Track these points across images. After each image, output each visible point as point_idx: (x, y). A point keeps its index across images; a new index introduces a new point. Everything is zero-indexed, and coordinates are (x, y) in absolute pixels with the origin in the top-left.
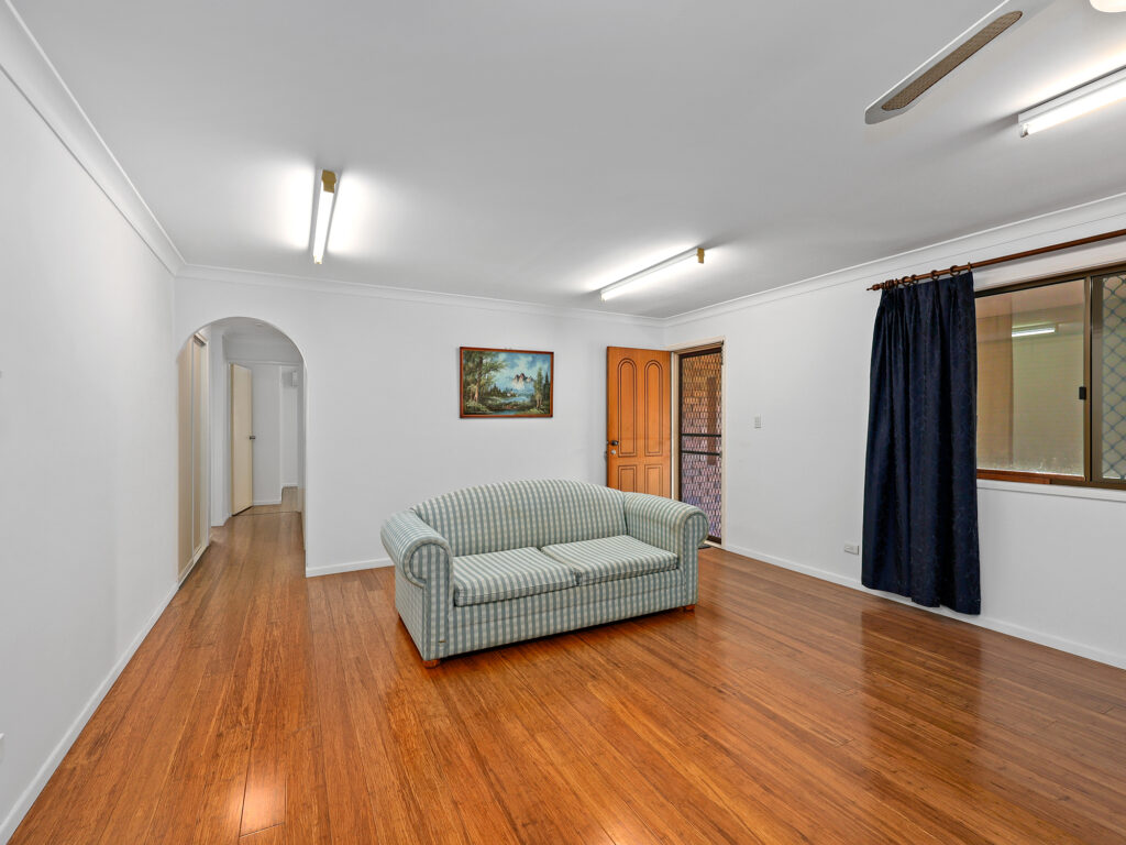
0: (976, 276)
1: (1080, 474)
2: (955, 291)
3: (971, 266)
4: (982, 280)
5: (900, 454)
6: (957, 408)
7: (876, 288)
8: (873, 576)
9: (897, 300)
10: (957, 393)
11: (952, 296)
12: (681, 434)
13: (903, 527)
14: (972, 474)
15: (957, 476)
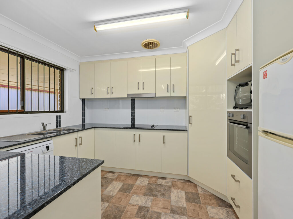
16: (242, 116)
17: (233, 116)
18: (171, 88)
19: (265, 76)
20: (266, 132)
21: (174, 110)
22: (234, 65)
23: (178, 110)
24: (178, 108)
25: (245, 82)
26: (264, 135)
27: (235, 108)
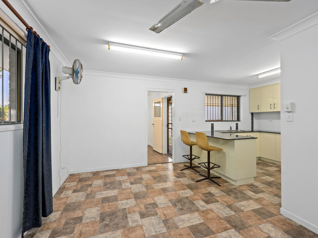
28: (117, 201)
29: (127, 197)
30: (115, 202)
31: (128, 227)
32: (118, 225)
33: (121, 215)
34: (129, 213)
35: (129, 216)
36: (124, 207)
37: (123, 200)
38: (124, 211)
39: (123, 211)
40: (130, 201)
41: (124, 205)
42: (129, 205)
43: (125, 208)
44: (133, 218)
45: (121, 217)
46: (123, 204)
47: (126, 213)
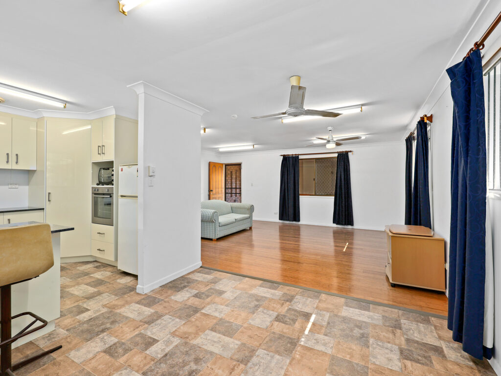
0: (300, 156)
1: (314, 194)
2: (295, 158)
3: (299, 155)
4: (300, 157)
5: (286, 191)
6: (296, 182)
7: (281, 155)
8: (281, 218)
9: (286, 159)
10: (296, 179)
11: (296, 160)
12: (226, 188)
13: (287, 207)
14: (299, 195)
15: (297, 195)
16: (107, 190)
17: (98, 190)
18: (13, 159)
19: (122, 170)
20: (122, 196)
21: (10, 186)
22: (100, 154)
23: (17, 186)
24: (16, 184)
25: (108, 167)
26: (120, 197)
27: (98, 184)
28: (333, 358)
29: (308, 353)
30: (338, 356)
31: (332, 314)
32: (343, 321)
33: (336, 329)
34: (323, 326)
35: (325, 322)
36: (326, 338)
37: (321, 351)
38: (328, 331)
39: (330, 333)
40: (310, 343)
41: (323, 342)
42: (315, 338)
43: (324, 335)
44: (321, 318)
45: (336, 327)
46: (325, 345)
47: (326, 328)
